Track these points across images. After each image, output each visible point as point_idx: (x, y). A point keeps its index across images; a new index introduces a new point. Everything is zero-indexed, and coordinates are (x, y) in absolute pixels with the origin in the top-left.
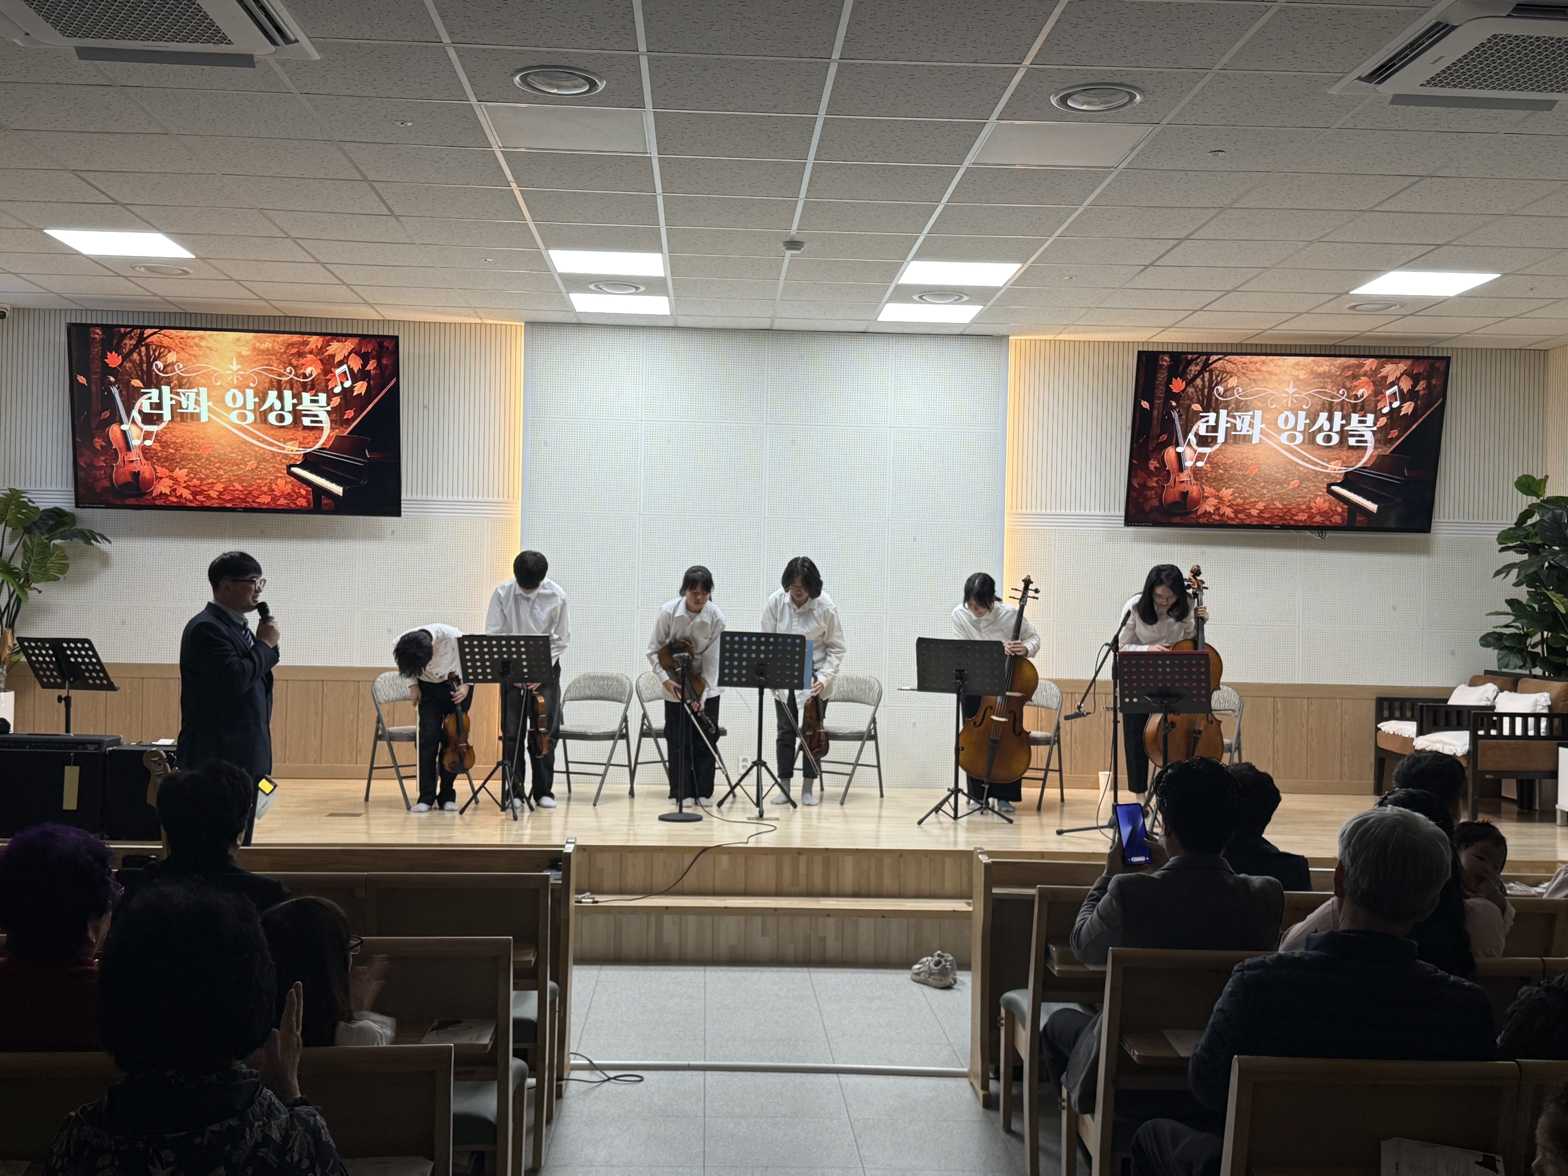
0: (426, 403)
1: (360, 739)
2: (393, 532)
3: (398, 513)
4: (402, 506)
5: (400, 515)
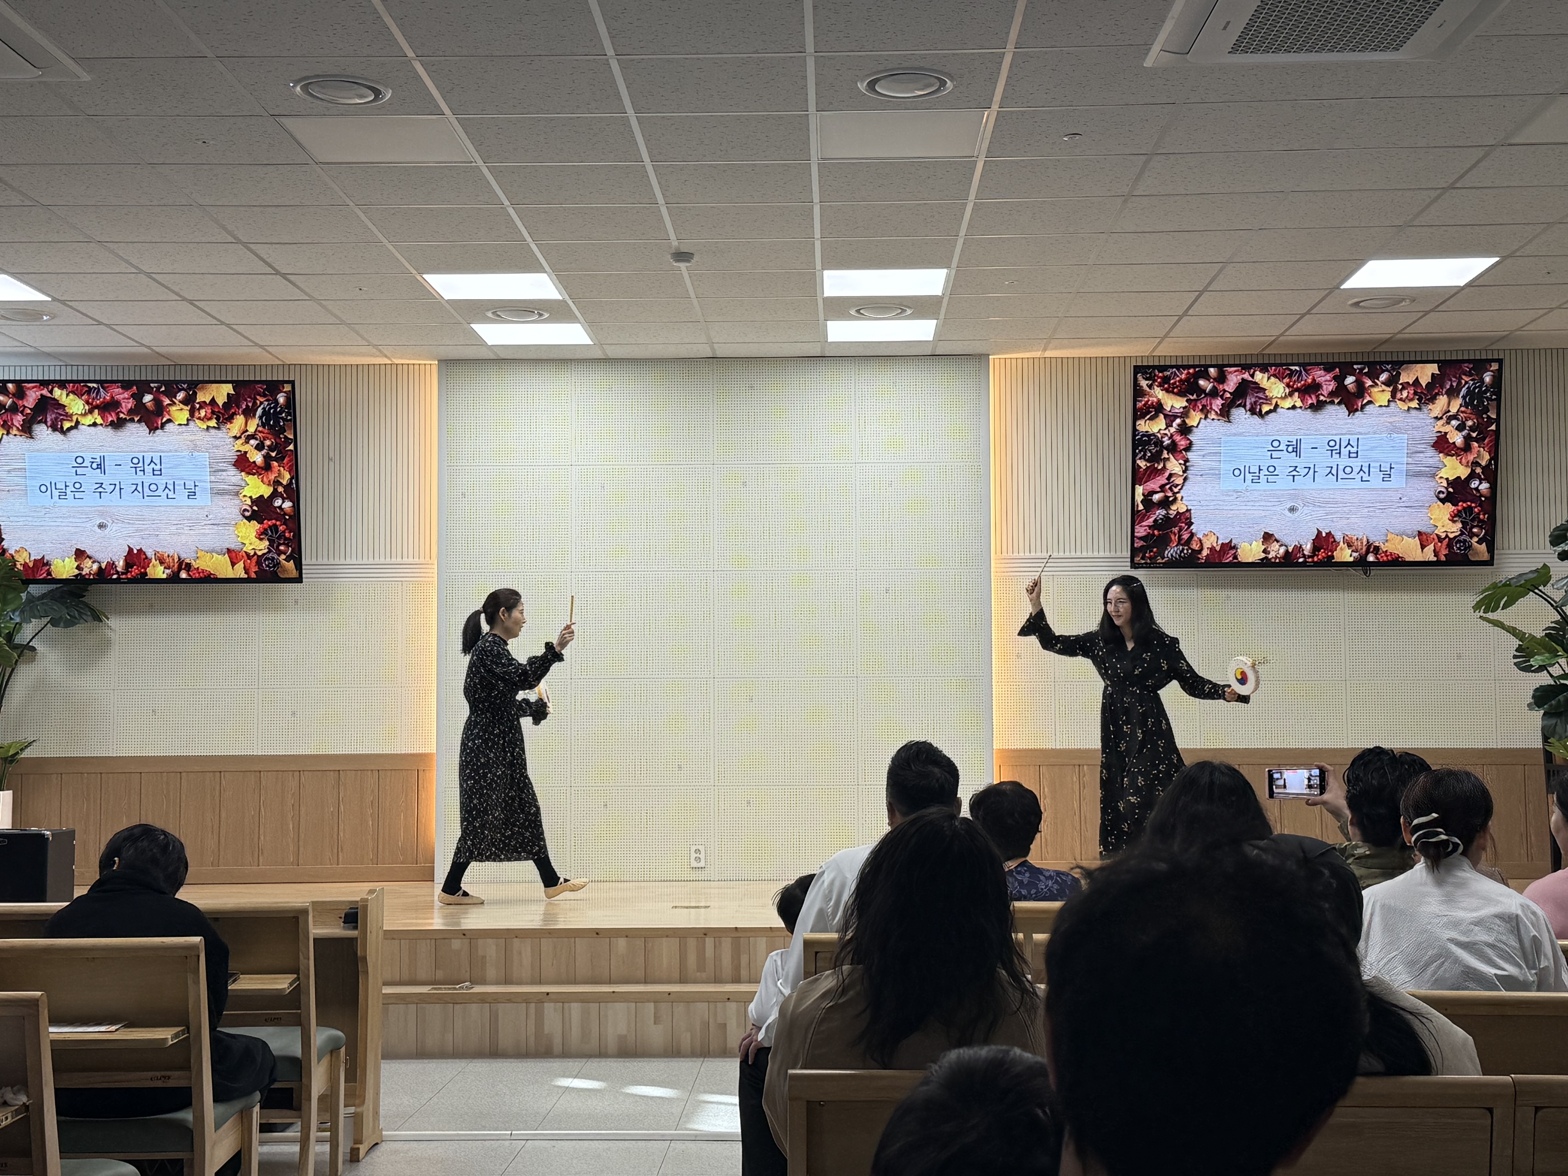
0: (331, 455)
2: (296, 602)
3: (299, 580)
4: (304, 571)
5: (301, 582)
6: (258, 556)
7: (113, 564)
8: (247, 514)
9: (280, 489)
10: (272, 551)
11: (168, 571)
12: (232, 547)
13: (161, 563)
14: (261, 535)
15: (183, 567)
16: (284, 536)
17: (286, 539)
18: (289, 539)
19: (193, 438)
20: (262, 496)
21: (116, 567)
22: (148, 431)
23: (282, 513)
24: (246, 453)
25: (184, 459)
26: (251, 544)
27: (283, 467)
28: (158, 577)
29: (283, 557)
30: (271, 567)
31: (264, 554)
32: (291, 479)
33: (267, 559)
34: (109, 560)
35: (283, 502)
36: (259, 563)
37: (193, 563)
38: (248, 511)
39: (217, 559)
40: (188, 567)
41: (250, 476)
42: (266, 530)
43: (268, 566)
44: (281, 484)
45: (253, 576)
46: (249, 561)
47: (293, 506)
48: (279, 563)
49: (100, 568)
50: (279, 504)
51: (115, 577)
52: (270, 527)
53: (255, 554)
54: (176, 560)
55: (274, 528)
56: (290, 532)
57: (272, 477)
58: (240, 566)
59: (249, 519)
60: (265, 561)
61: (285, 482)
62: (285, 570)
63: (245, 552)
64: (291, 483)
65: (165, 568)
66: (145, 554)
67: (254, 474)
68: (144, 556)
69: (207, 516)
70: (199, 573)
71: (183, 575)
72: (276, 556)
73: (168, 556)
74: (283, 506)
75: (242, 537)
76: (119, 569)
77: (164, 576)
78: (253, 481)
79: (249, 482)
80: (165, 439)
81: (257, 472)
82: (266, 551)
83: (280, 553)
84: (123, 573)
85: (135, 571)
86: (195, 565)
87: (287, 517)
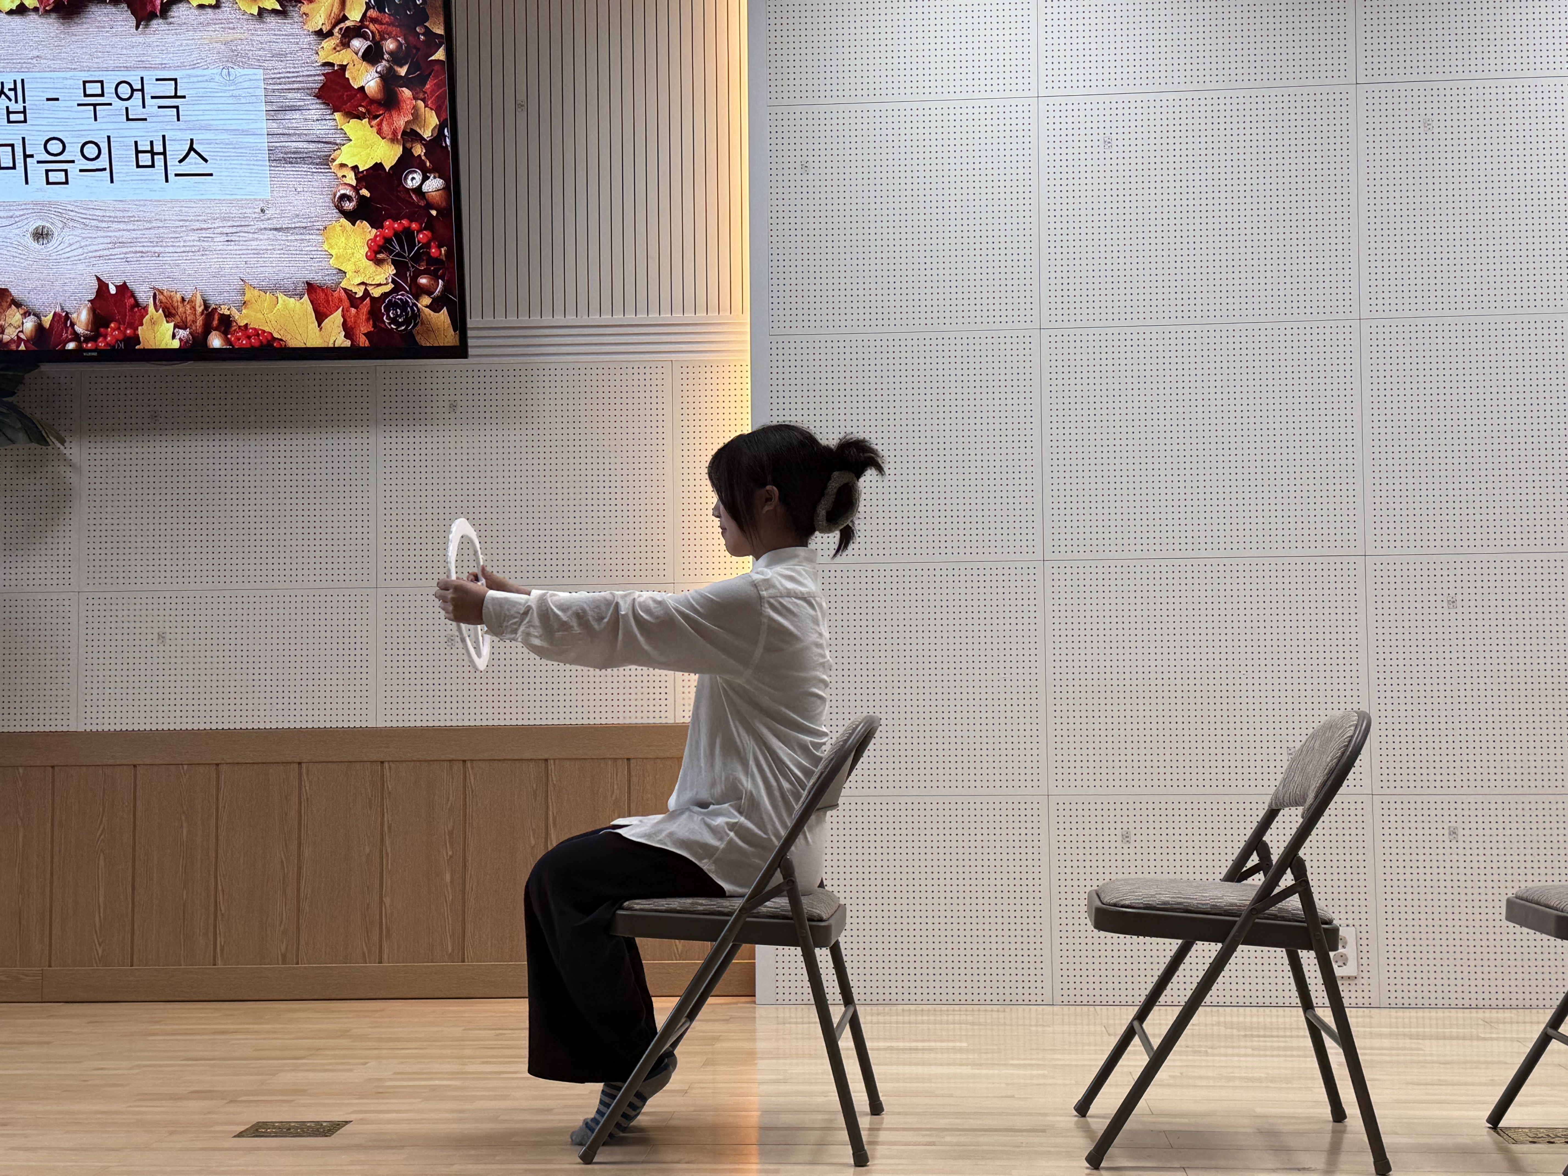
0: (521, 97)
1: (387, 900)
2: (453, 406)
3: (460, 351)
4: (470, 333)
5: (465, 355)
6: (373, 299)
7: (67, 316)
8: (349, 206)
9: (419, 150)
10: (404, 289)
11: (182, 333)
12: (317, 278)
13: (169, 314)
14: (380, 252)
15: (215, 323)
16: (428, 254)
17: (432, 261)
18: (436, 261)
19: (230, 36)
20: (378, 166)
21: (73, 325)
22: (133, 21)
23: (422, 203)
24: (343, 68)
25: (211, 85)
26: (356, 272)
27: (423, 100)
28: (163, 346)
29: (426, 300)
30: (399, 325)
31: (385, 295)
32: (441, 128)
33: (392, 305)
34: (58, 310)
35: (425, 179)
36: (374, 315)
37: (236, 315)
38: (349, 199)
39: (285, 306)
40: (226, 324)
41: (353, 121)
42: (388, 240)
43: (393, 321)
44: (420, 138)
45: (363, 342)
46: (353, 310)
47: (446, 188)
48: (416, 316)
49: (39, 327)
50: (416, 183)
51: (71, 346)
52: (397, 235)
53: (366, 293)
54: (199, 310)
55: (407, 236)
56: (439, 247)
57: (401, 121)
58: (335, 319)
59: (352, 217)
60: (387, 310)
61: (427, 134)
62: (430, 330)
63: (345, 290)
64: (439, 135)
65: (175, 327)
66: (133, 295)
67: (360, 117)
68: (132, 301)
69: (262, 211)
70: (249, 337)
71: (216, 341)
72: (410, 300)
73: (183, 299)
74: (425, 188)
75: (338, 257)
76: (80, 329)
77: (176, 344)
78: (361, 133)
79: (349, 134)
80: (171, 38)
81: (368, 111)
82: (390, 286)
83: (418, 292)
84: (88, 339)
85: (113, 334)
86: (241, 318)
87: (434, 213)
